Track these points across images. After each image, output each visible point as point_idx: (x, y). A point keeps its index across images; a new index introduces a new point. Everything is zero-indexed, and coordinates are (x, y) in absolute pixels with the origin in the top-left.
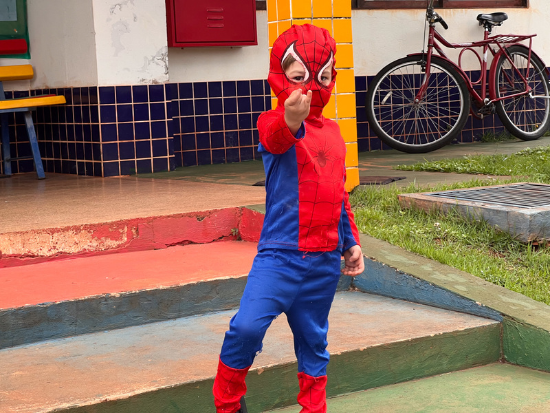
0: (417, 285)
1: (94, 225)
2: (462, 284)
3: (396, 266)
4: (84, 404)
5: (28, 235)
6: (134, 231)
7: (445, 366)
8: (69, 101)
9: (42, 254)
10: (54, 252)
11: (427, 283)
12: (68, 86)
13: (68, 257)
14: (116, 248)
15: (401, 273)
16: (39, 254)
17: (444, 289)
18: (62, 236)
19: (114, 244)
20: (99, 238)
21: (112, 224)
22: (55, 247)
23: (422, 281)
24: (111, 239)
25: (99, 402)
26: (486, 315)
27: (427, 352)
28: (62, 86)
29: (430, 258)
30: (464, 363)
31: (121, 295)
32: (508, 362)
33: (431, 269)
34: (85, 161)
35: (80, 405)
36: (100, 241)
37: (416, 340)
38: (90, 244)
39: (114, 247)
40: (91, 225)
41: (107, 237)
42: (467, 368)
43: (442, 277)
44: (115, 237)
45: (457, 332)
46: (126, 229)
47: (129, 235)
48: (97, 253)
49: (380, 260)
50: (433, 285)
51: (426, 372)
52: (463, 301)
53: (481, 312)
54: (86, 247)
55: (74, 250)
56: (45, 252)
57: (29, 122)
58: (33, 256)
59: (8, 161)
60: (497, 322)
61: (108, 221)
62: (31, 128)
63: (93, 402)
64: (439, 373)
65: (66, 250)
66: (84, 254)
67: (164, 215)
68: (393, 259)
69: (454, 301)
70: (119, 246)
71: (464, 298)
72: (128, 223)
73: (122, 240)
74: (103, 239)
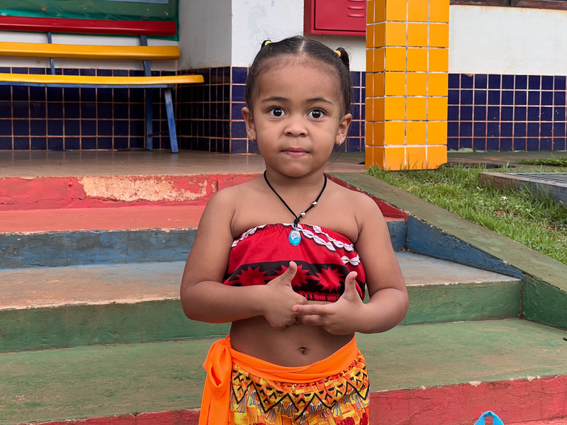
0: (457, 246)
1: (175, 177)
2: (499, 247)
3: (441, 228)
4: (93, 303)
5: (112, 180)
6: (213, 186)
7: (458, 315)
8: (206, 80)
9: (124, 199)
10: (134, 198)
11: (465, 243)
12: (208, 67)
13: (148, 204)
14: (195, 200)
15: (445, 234)
16: (121, 199)
17: (478, 249)
18: (144, 184)
19: (193, 196)
20: (179, 190)
21: (191, 179)
22: (136, 194)
23: (461, 241)
24: (191, 192)
25: (108, 303)
26: (510, 274)
27: (440, 300)
28: (202, 66)
29: (481, 225)
30: (478, 315)
31: (171, 231)
32: (526, 319)
33: (474, 233)
34: (216, 138)
35: (90, 304)
36: (179, 193)
37: (429, 286)
38: (170, 194)
39: (193, 199)
40: (172, 177)
41: (186, 189)
42: (482, 320)
43: (483, 240)
44: (195, 189)
45: (473, 284)
46: (206, 183)
47: (209, 188)
48: (176, 203)
49: (429, 223)
50: (470, 245)
51: (438, 318)
52: (493, 260)
53: (506, 271)
54: (166, 197)
55: (154, 198)
56: (127, 198)
57: (168, 99)
58: (115, 200)
59: (150, 136)
60: (518, 280)
61: (189, 175)
62: (170, 104)
63: (102, 303)
64: (451, 321)
65: (147, 198)
66: (163, 203)
67: (245, 174)
68: (442, 222)
69: (485, 260)
70: (198, 199)
71: (493, 257)
72: (209, 178)
73: (201, 193)
74: (183, 190)
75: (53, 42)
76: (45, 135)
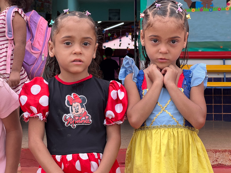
13: (224, 167)
18: (221, 155)
55: (228, 163)
75: (226, 64)
76: (221, 113)
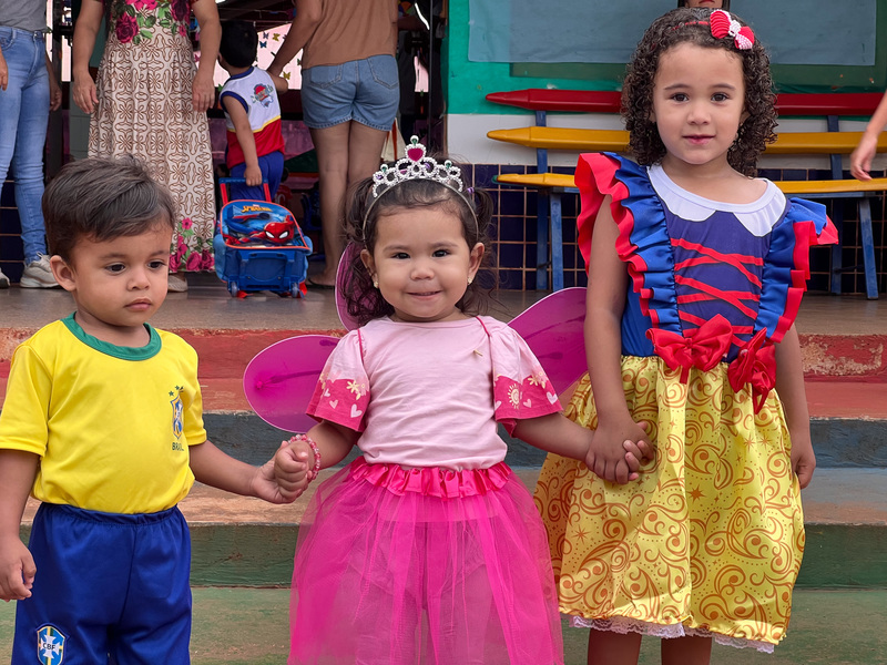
1: (831, 338)
14: (862, 374)
19: (860, 368)
20: (836, 357)
21: (858, 340)
24: (856, 361)
36: (837, 362)
38: (822, 364)
39: (859, 372)
40: (825, 337)
41: (848, 357)
44: (864, 357)
46: (881, 349)
47: (885, 358)
48: (831, 378)
54: (814, 367)
57: (865, 214)
59: (837, 272)
61: (853, 335)
62: (867, 223)
66: (809, 376)
70: (867, 372)
72: (885, 341)
73: (872, 364)
74: (843, 358)
